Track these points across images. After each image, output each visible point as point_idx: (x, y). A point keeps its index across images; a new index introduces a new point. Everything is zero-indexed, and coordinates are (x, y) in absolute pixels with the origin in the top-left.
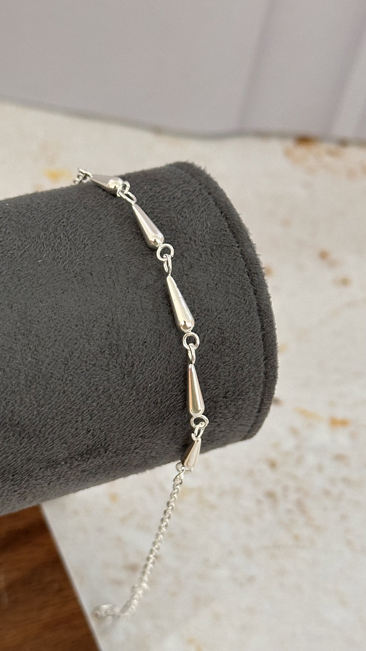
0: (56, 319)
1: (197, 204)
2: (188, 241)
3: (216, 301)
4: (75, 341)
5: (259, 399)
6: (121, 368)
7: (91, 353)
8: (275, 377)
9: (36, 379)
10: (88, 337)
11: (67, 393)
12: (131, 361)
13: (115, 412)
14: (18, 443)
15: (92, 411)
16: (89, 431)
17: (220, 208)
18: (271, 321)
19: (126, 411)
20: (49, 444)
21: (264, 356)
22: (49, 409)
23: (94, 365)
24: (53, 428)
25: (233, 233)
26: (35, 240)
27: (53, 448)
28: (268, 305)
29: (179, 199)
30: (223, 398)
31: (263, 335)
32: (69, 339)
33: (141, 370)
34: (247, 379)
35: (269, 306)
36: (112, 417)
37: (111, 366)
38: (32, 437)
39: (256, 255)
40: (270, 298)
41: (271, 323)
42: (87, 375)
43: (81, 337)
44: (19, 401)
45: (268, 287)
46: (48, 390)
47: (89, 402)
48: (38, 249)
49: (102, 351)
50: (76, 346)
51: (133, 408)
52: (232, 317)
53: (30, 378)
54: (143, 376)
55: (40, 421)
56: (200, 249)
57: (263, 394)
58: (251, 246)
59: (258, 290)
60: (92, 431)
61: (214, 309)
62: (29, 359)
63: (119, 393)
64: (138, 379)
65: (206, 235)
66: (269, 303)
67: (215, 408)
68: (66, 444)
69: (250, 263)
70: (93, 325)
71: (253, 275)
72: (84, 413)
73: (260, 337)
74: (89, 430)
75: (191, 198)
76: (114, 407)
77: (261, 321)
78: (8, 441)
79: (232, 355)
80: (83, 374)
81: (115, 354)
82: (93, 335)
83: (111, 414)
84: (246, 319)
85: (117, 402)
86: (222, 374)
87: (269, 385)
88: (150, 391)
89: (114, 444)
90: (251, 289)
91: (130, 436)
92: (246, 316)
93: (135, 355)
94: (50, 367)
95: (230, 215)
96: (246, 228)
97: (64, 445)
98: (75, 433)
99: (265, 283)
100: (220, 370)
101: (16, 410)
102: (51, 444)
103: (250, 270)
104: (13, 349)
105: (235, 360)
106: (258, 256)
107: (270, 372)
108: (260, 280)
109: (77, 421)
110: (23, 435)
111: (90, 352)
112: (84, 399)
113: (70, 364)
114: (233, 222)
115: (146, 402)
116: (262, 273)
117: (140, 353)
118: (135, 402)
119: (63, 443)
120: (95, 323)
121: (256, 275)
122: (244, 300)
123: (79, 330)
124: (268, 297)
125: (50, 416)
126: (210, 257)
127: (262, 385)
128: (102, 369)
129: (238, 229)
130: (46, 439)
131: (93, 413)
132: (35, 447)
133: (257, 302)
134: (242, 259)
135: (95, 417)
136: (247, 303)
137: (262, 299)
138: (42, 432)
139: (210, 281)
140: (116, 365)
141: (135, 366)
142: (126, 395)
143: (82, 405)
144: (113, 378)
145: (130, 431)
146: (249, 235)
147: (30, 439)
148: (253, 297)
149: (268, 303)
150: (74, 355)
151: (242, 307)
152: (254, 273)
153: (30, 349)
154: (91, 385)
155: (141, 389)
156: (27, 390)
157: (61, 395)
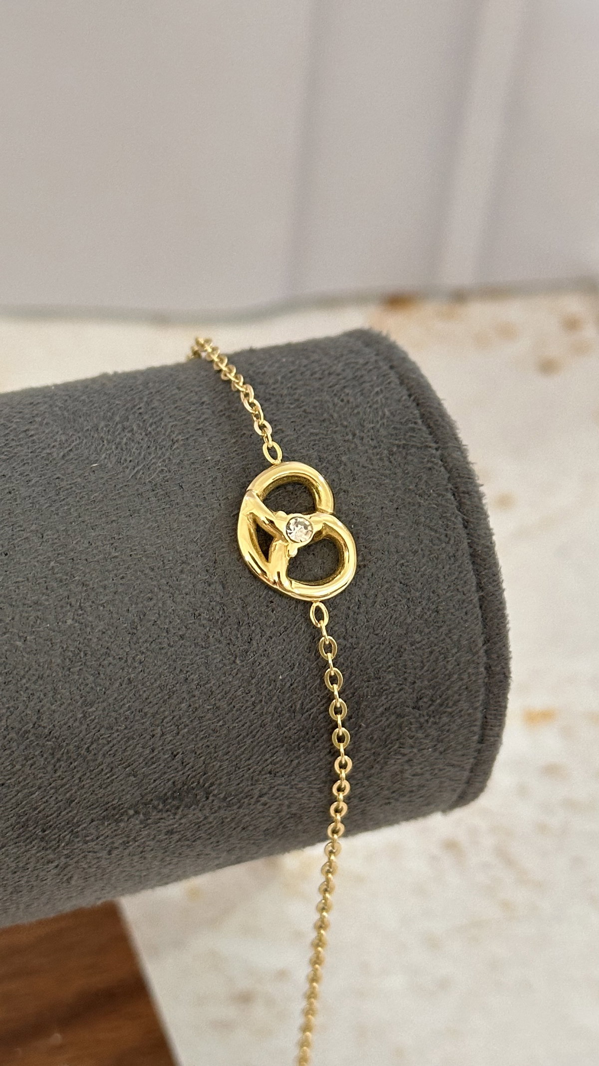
0: (116, 557)
1: (370, 382)
2: (350, 437)
3: (397, 537)
4: (149, 595)
5: (479, 715)
7: (177, 617)
8: (505, 676)
9: (81, 658)
10: (171, 589)
11: (136, 684)
12: (246, 633)
13: (221, 723)
14: (49, 768)
15: (180, 718)
16: (175, 756)
17: (408, 390)
18: (494, 575)
19: (240, 721)
20: (105, 774)
21: (484, 636)
22: (104, 710)
23: (182, 637)
24: (111, 744)
25: (429, 427)
27: (112, 782)
28: (488, 547)
29: (338, 375)
30: (414, 708)
31: (481, 599)
32: (138, 591)
33: (266, 651)
34: (456, 676)
35: (490, 548)
36: (214, 731)
37: (212, 640)
38: (75, 760)
39: (468, 463)
40: (491, 535)
41: (495, 578)
42: (169, 654)
43: (160, 589)
44: (51, 694)
45: (488, 517)
46: (102, 676)
47: (173, 701)
48: (93, 447)
49: (197, 613)
51: (252, 716)
52: (424, 565)
53: (70, 654)
54: (269, 660)
55: (88, 731)
56: (370, 451)
57: (486, 705)
58: (460, 448)
59: (471, 520)
60: (180, 756)
61: (393, 550)
62: (69, 622)
63: (227, 689)
64: (259, 665)
65: (381, 430)
66: (491, 543)
67: (400, 727)
68: (134, 776)
69: (457, 475)
70: (180, 568)
71: (462, 495)
72: (165, 720)
73: (476, 600)
74: (175, 753)
75: (359, 373)
76: (219, 713)
77: (477, 573)
79: (427, 630)
80: (163, 651)
81: (218, 619)
82: (180, 585)
83: (213, 727)
84: (450, 569)
85: (223, 704)
86: (409, 663)
87: (496, 691)
88: (282, 689)
89: (220, 784)
90: (460, 519)
91: (249, 769)
92: (449, 564)
93: (253, 623)
94: (106, 637)
95: (423, 399)
96: (452, 420)
97: (132, 778)
98: (150, 757)
99: (482, 509)
100: (405, 657)
101: (45, 708)
102: (108, 775)
103: (457, 488)
104: (41, 605)
105: (432, 639)
106: (471, 465)
107: (496, 666)
108: (475, 505)
109: (153, 736)
110: (59, 756)
111: (175, 615)
112: (165, 695)
113: (139, 634)
114: (428, 409)
115: (276, 708)
116: (477, 492)
117: (262, 619)
118: (255, 707)
119: (129, 775)
120: (184, 565)
121: (467, 495)
122: (446, 536)
123: (156, 577)
124: (489, 534)
125: (105, 724)
126: (387, 463)
127: (483, 689)
128: (196, 645)
129: (437, 421)
130: (100, 765)
131: (181, 721)
132: (80, 778)
133: (470, 541)
134: (442, 469)
135: (186, 730)
136: (452, 542)
137: (479, 535)
138: (93, 753)
139: (386, 502)
140: (222, 639)
141: (254, 642)
143: (161, 707)
145: (249, 759)
147: (71, 763)
148: (463, 533)
149: (488, 544)
150: (147, 618)
151: (443, 549)
152: (464, 492)
153: (70, 605)
154: (177, 671)
155: (266, 682)
156: (65, 676)
157: (124, 686)
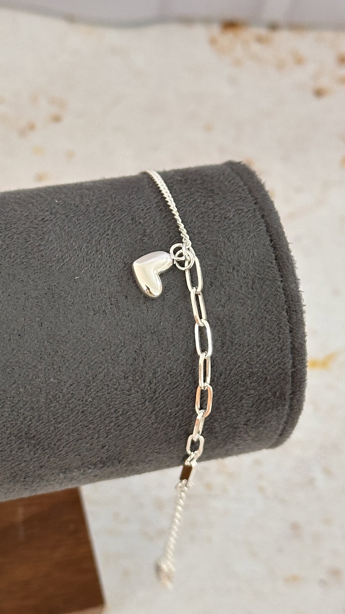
0: (84, 341)
3: (249, 336)
4: (100, 365)
6: (142, 393)
7: (114, 378)
8: (300, 409)
10: (113, 362)
12: (154, 388)
15: (109, 430)
18: (303, 360)
20: (63, 455)
22: (66, 425)
23: (116, 389)
24: (68, 442)
26: (76, 253)
31: (293, 372)
32: (94, 362)
33: (163, 397)
35: (302, 345)
37: (133, 391)
39: (299, 291)
43: (106, 361)
44: (36, 417)
45: (305, 325)
46: (67, 408)
47: (107, 422)
49: (126, 376)
50: (101, 370)
53: (51, 397)
54: (164, 402)
55: (56, 436)
58: (296, 281)
59: (295, 328)
60: (107, 447)
61: (246, 344)
63: (138, 416)
65: (250, 266)
68: (79, 456)
69: (291, 299)
70: (120, 350)
71: (292, 312)
74: (104, 446)
77: (294, 359)
78: (22, 452)
81: (138, 380)
82: (119, 360)
83: (127, 434)
87: (293, 416)
88: (170, 416)
89: (128, 458)
90: (288, 327)
91: (145, 451)
93: (158, 382)
94: (72, 387)
95: (279, 245)
96: (294, 261)
98: (90, 447)
99: (303, 321)
100: (244, 401)
101: (33, 424)
102: (65, 455)
103: (289, 307)
104: (36, 368)
105: (260, 392)
106: (300, 293)
107: (295, 406)
108: (298, 318)
109: (92, 438)
110: (38, 447)
111: (114, 376)
112: (102, 419)
113: (92, 387)
115: (165, 426)
116: (301, 310)
117: (163, 380)
118: (153, 425)
119: (76, 455)
120: (122, 348)
121: (294, 312)
122: (279, 337)
123: (105, 354)
124: (304, 335)
125: (66, 433)
126: (251, 290)
127: (286, 416)
128: (123, 393)
130: (60, 451)
132: (48, 457)
133: (292, 340)
134: (283, 295)
136: (281, 341)
137: (298, 337)
138: (57, 446)
140: (139, 390)
141: (157, 393)
142: (145, 418)
143: (99, 425)
144: (134, 402)
145: (146, 447)
146: (295, 269)
147: (44, 450)
148: (289, 335)
149: (303, 342)
150: (97, 377)
153: (54, 369)
154: (111, 407)
155: (161, 413)
157: (79, 414)
